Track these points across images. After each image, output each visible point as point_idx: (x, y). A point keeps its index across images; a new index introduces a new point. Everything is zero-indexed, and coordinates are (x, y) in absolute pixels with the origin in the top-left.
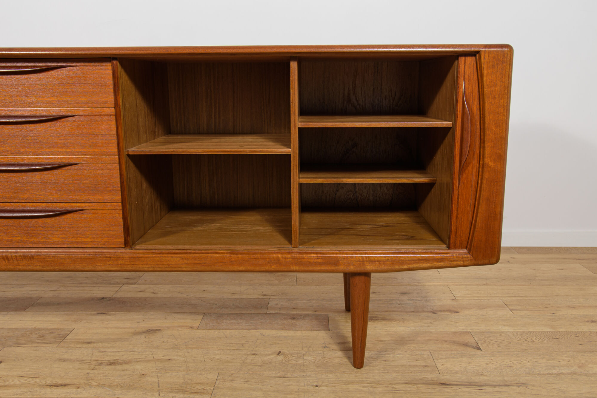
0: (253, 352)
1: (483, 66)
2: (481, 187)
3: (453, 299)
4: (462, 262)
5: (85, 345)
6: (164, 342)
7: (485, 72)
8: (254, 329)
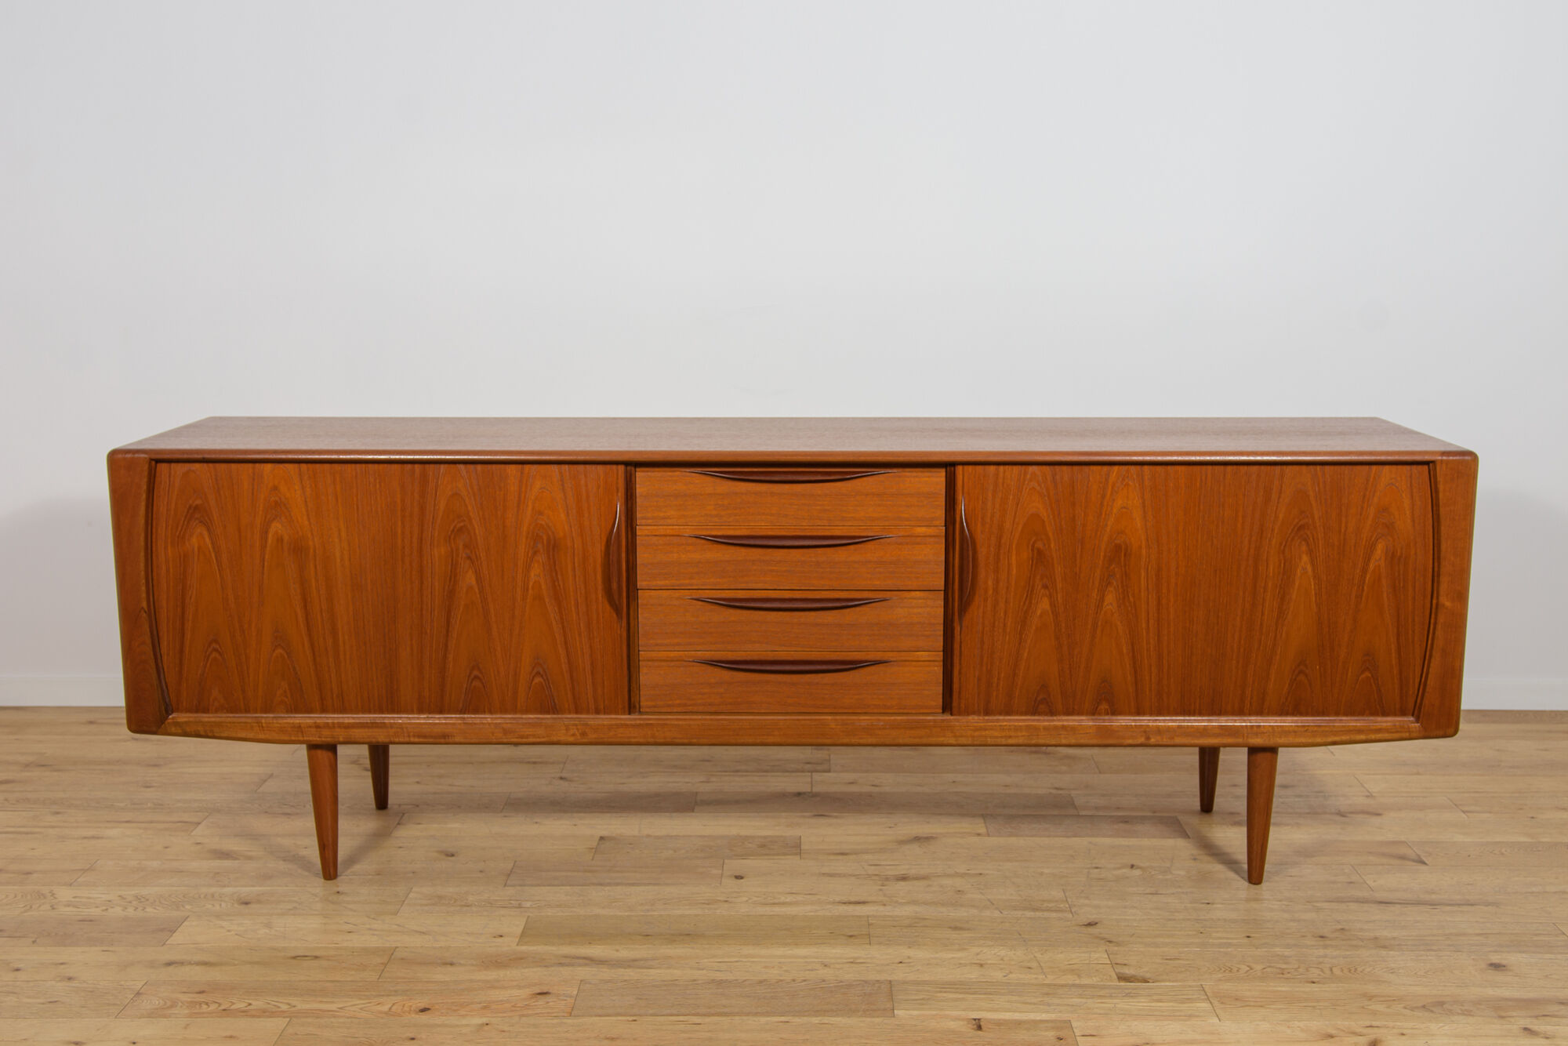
0: (1094, 865)
1: (1438, 479)
2: (1434, 634)
3: (1367, 796)
4: (1407, 734)
5: (840, 857)
6: (953, 853)
7: (1441, 487)
8: (1075, 836)
